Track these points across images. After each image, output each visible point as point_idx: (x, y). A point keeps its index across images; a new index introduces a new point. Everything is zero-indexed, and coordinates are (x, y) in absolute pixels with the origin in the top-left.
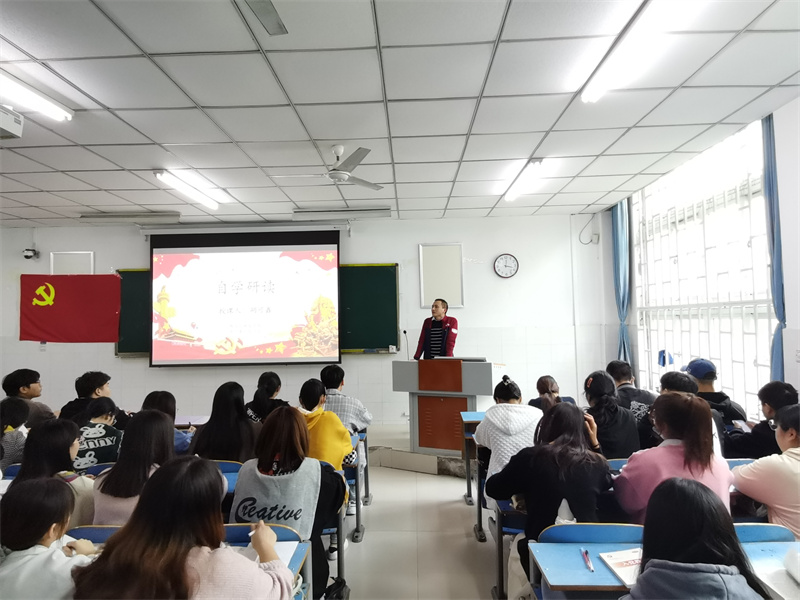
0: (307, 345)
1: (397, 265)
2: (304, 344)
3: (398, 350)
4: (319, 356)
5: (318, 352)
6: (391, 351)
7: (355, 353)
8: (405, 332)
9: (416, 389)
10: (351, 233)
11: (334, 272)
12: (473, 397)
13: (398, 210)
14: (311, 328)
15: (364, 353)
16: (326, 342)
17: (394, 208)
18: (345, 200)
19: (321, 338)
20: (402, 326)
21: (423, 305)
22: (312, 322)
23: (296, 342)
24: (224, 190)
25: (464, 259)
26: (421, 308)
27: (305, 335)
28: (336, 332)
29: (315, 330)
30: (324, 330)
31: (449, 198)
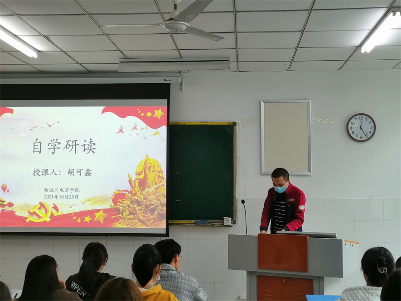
0: (131, 213)
1: (235, 124)
2: (127, 212)
3: (234, 222)
4: (144, 227)
5: (143, 222)
6: (225, 223)
7: (184, 225)
8: (243, 202)
9: (255, 268)
10: (183, 87)
11: (163, 130)
12: (321, 279)
13: (237, 62)
14: (135, 195)
15: (195, 225)
16: (152, 211)
17: (233, 59)
18: (178, 50)
19: (146, 206)
20: (239, 194)
21: (264, 171)
22: (137, 188)
23: (118, 210)
24: (47, 38)
25: (312, 118)
26: (261, 175)
27: (128, 202)
28: (164, 200)
29: (140, 196)
30: (150, 197)
31: (296, 49)
